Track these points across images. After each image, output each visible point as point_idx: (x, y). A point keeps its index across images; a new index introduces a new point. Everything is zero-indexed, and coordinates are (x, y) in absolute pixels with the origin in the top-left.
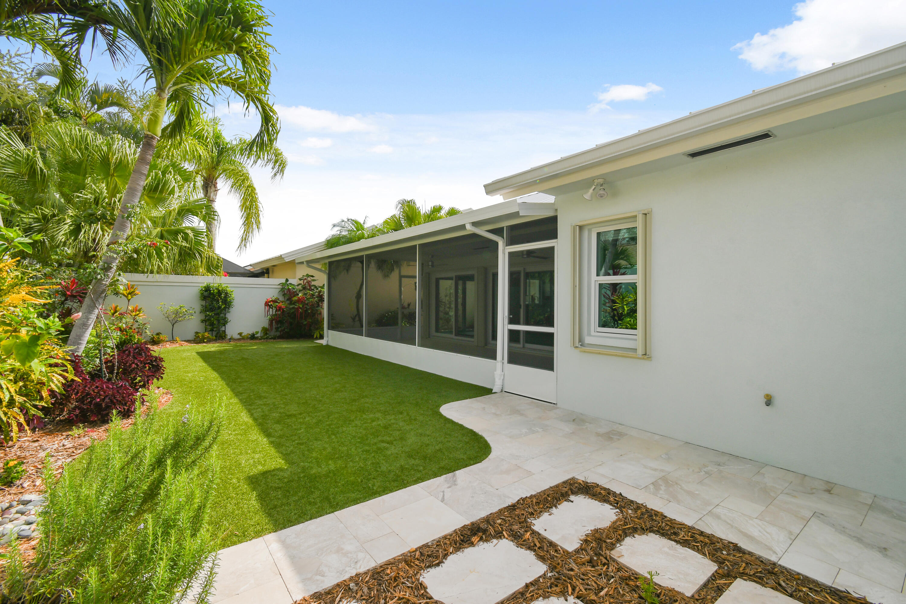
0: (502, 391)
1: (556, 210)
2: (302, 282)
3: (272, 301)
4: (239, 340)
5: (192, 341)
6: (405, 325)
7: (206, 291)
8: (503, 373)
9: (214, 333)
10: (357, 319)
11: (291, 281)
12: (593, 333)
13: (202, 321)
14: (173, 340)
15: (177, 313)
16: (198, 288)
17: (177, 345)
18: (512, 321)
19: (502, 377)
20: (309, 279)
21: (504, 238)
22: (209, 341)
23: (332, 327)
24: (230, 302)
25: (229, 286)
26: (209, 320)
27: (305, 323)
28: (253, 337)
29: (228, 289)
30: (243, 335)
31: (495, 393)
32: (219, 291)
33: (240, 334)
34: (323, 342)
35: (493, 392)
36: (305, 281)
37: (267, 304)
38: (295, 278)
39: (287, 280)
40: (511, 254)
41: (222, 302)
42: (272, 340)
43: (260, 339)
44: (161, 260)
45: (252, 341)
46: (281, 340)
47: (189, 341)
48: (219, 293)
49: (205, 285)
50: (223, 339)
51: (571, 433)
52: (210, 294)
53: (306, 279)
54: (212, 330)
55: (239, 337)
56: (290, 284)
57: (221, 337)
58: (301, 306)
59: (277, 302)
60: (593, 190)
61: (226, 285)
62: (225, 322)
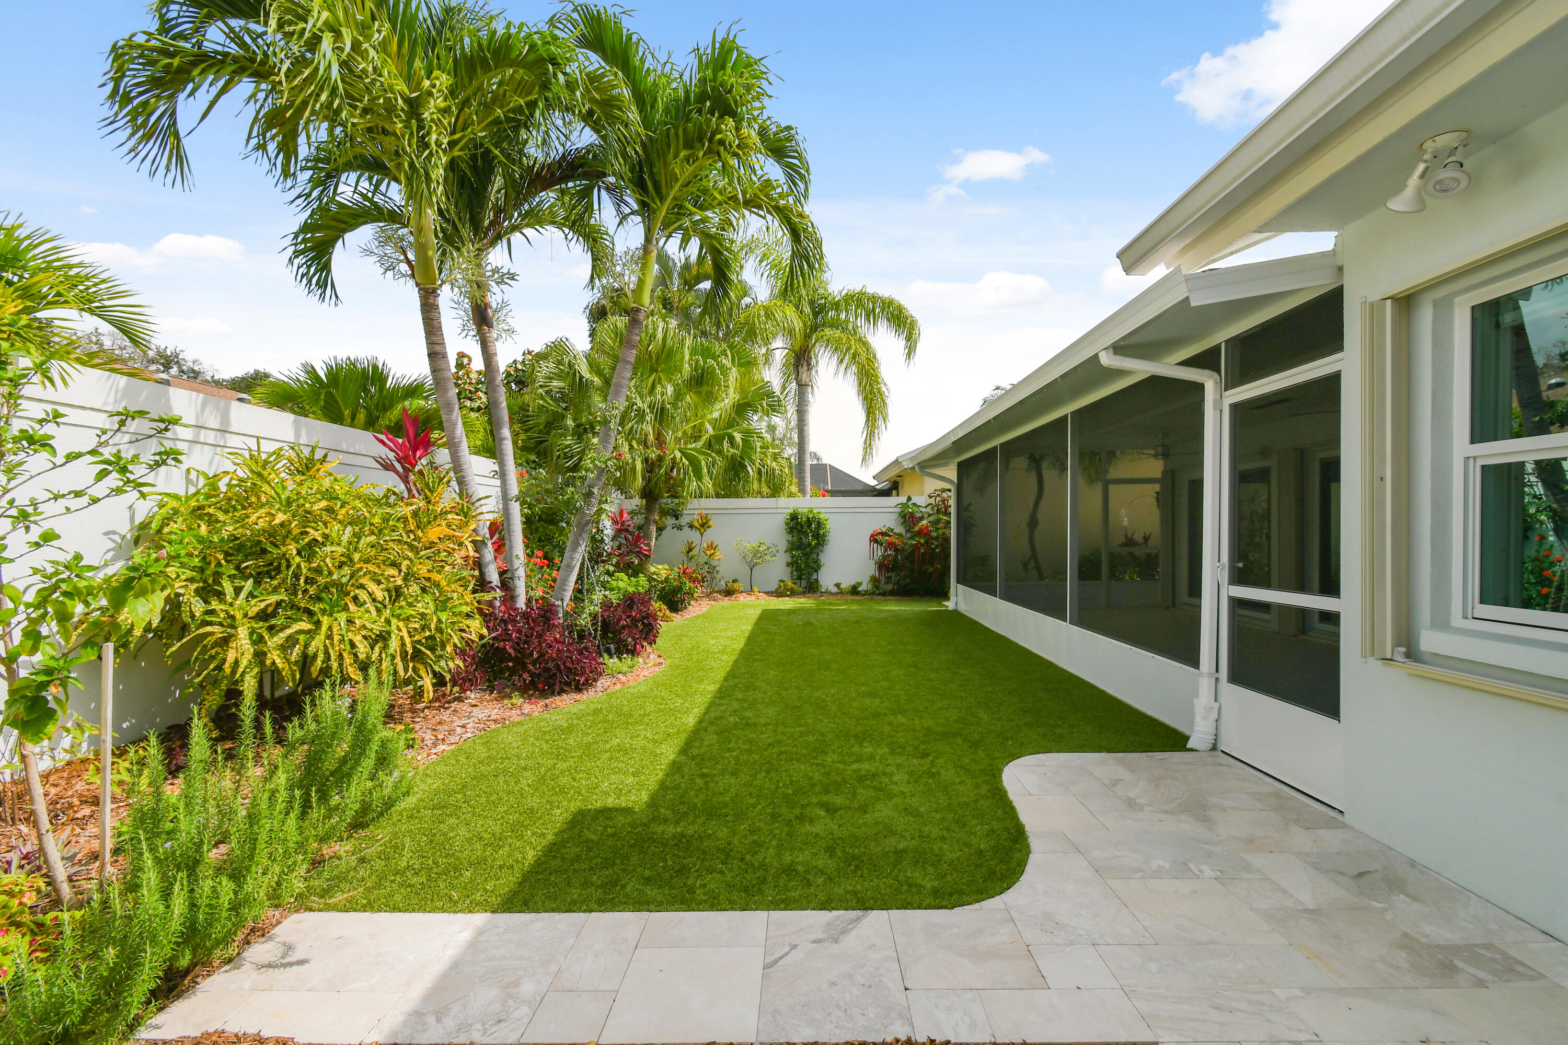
0: (1214, 748)
1: (1340, 269)
2: (932, 501)
3: (879, 533)
4: (837, 594)
5: (772, 592)
6: (1132, 578)
7: (792, 519)
8: (1216, 705)
9: (804, 583)
10: (1032, 564)
11: (915, 500)
12: (1457, 620)
13: (788, 565)
14: (750, 591)
15: (756, 553)
16: (783, 516)
17: (753, 598)
18: (1239, 577)
19: (1214, 715)
20: (944, 495)
21: (1219, 372)
22: (793, 593)
23: (962, 580)
24: (824, 535)
25: (822, 511)
26: (796, 562)
27: (931, 570)
28: (854, 590)
29: (821, 516)
30: (842, 586)
31: (1192, 750)
32: (808, 519)
33: (838, 585)
34: (950, 605)
35: (1189, 746)
36: (938, 499)
37: (874, 539)
38: (922, 495)
39: (909, 499)
40: (1236, 408)
41: (813, 536)
42: (880, 598)
43: (864, 595)
44: (699, 477)
45: (853, 598)
46: (893, 598)
47: (769, 593)
48: (809, 522)
49: (791, 511)
50: (815, 592)
51: (1306, 910)
52: (798, 523)
53: (938, 495)
54: (800, 578)
55: (835, 590)
56: (914, 504)
57: (812, 588)
58: (922, 541)
59: (890, 536)
60: (1422, 176)
61: (818, 510)
62: (817, 567)
